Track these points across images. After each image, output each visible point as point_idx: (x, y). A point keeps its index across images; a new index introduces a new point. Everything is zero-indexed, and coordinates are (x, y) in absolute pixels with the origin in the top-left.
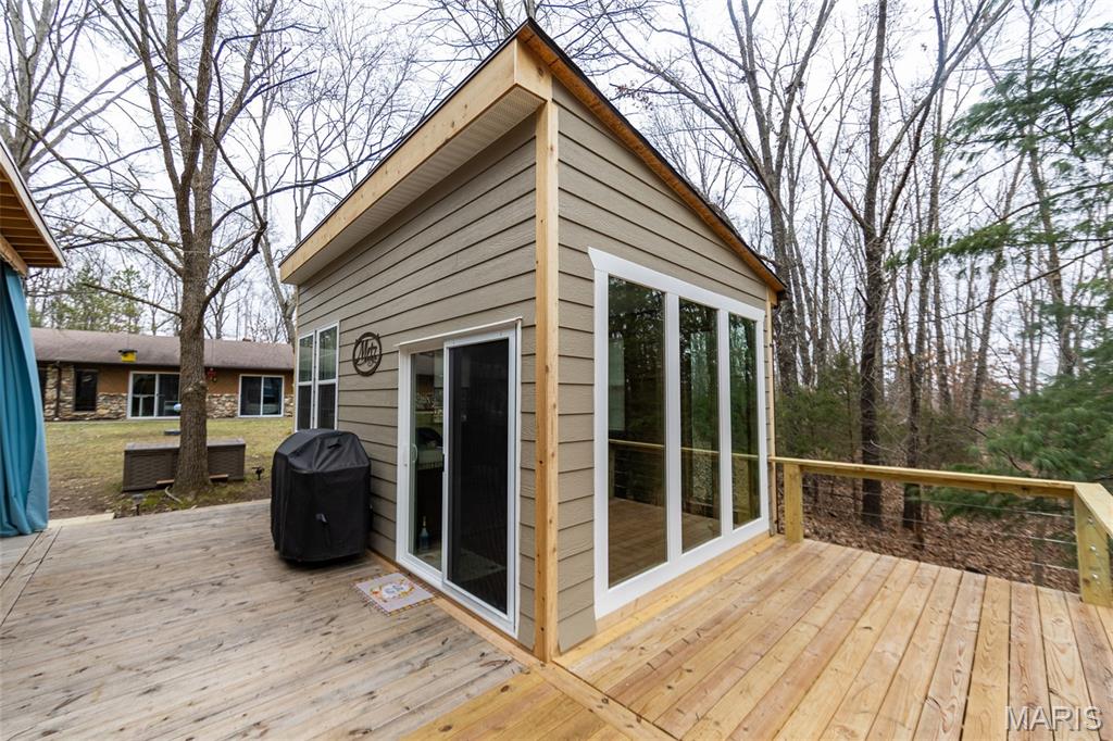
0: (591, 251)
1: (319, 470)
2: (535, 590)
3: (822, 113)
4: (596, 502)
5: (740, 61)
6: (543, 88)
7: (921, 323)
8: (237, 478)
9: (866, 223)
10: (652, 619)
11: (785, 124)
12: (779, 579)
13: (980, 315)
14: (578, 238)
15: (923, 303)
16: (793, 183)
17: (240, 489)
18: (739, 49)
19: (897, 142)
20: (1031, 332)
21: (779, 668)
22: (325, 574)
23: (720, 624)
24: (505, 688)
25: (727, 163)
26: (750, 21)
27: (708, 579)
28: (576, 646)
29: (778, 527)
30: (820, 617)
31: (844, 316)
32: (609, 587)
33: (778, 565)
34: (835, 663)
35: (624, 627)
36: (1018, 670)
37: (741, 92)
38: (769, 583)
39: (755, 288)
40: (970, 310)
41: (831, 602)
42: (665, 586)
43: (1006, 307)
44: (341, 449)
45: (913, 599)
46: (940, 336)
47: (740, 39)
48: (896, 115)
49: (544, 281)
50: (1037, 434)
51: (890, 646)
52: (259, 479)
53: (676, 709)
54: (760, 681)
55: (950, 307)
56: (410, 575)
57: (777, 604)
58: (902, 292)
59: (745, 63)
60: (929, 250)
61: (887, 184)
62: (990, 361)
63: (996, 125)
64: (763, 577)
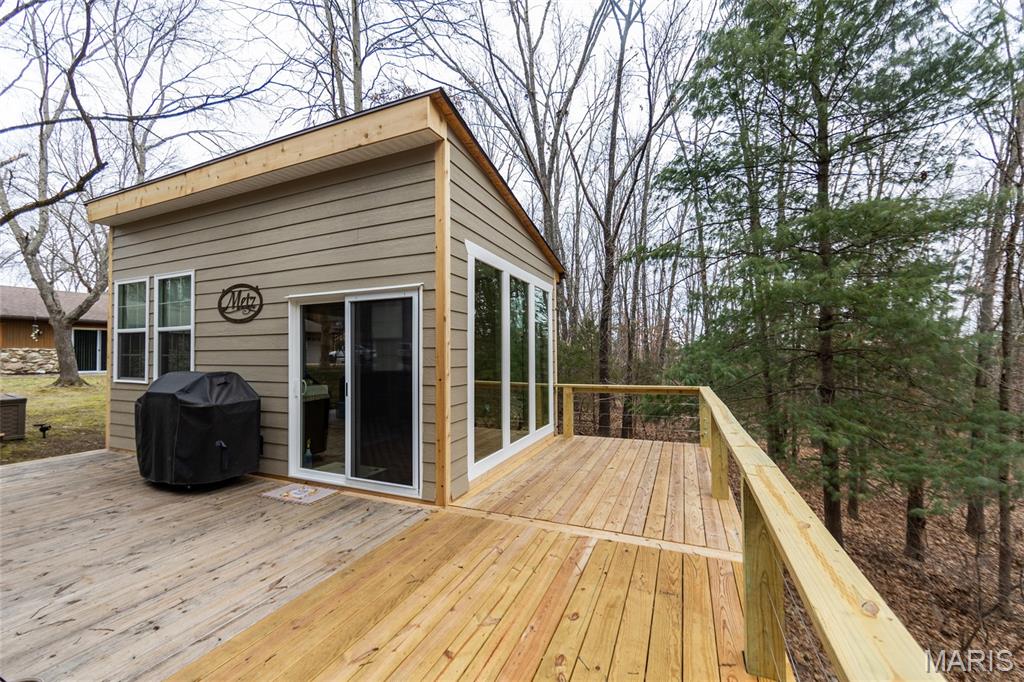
0: (467, 242)
1: (218, 403)
2: (435, 464)
3: (579, 135)
4: (469, 406)
5: (525, 81)
6: (442, 131)
7: (634, 299)
8: (16, 436)
9: (606, 225)
10: (499, 481)
11: (555, 140)
12: (564, 455)
13: (666, 295)
14: (461, 233)
15: (636, 283)
16: (558, 184)
17: (24, 447)
18: (524, 72)
19: (624, 173)
20: (691, 308)
21: (574, 488)
22: (227, 491)
23: (538, 478)
24: (427, 520)
25: (509, 157)
26: (532, 51)
27: (525, 459)
28: (460, 497)
29: (559, 428)
30: (589, 467)
31: (587, 289)
32: (475, 461)
33: (562, 449)
34: (599, 482)
35: (484, 485)
36: (673, 472)
37: (524, 105)
38: (559, 457)
39: (547, 270)
40: (661, 291)
41: (593, 461)
42: (502, 463)
43: (680, 290)
44: (229, 387)
45: (631, 455)
46: (644, 308)
47: (525, 64)
48: (623, 152)
49: (443, 260)
50: (686, 366)
51: (622, 473)
52: (44, 437)
53: (528, 509)
54: (566, 494)
55: (651, 289)
56: (307, 482)
57: (565, 465)
58: (623, 278)
59: (528, 83)
60: (641, 255)
61: (618, 194)
62: (671, 325)
63: (674, 182)
64: (556, 455)
